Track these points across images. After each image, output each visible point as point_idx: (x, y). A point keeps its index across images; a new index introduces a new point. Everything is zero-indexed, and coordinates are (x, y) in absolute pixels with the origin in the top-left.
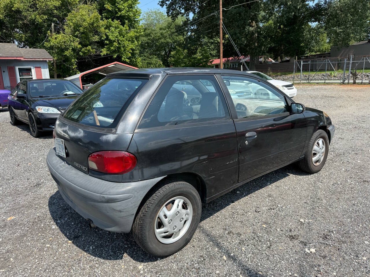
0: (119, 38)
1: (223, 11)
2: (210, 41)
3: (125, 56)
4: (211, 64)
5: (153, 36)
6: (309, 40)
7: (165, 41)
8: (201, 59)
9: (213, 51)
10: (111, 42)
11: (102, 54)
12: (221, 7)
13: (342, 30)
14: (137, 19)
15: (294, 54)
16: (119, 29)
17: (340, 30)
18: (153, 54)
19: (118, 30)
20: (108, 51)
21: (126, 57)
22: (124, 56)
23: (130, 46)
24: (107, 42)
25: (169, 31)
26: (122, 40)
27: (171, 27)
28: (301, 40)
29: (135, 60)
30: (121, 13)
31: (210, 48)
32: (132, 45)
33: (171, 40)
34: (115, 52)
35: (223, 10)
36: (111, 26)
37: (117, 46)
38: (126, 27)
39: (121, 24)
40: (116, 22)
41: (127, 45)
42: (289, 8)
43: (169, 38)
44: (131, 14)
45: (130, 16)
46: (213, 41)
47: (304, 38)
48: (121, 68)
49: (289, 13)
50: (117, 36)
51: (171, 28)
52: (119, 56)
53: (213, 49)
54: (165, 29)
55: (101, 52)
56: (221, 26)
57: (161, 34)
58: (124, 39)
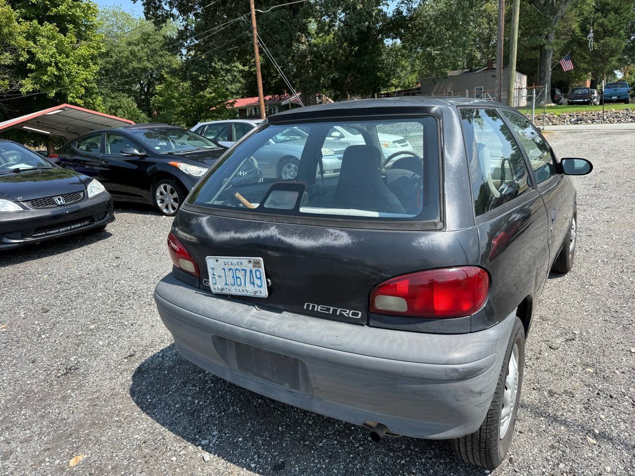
0: (59, 58)
1: (257, 14)
2: (224, 67)
3: (74, 93)
4: (231, 107)
5: (115, 57)
6: (391, 67)
7: (140, 66)
8: (213, 98)
9: (231, 85)
10: (42, 67)
11: (23, 90)
12: (253, 6)
13: (439, 52)
14: (91, 24)
15: (370, 90)
16: (56, 41)
17: (436, 52)
18: (119, 91)
19: (54, 42)
20: (36, 83)
21: (76, 95)
22: (71, 92)
23: (82, 74)
24: (33, 66)
25: (146, 47)
26: (66, 62)
27: (149, 40)
28: (379, 67)
29: (93, 101)
30: (57, 9)
31: (226, 79)
32: (87, 73)
33: (153, 64)
34: (50, 85)
35: (256, 12)
36: (38, 34)
37: (56, 73)
38: (71, 37)
39: (59, 32)
40: (48, 28)
41: (77, 73)
42: (360, 13)
43: (148, 61)
44: (79, 13)
45: (78, 17)
46: (229, 68)
47: (384, 63)
48: (73, 116)
49: (360, 22)
50: (54, 53)
51: (149, 43)
52: (61, 93)
53: (231, 81)
54: (139, 44)
55: (21, 86)
56: (256, 41)
57: (131, 53)
58: (68, 60)
